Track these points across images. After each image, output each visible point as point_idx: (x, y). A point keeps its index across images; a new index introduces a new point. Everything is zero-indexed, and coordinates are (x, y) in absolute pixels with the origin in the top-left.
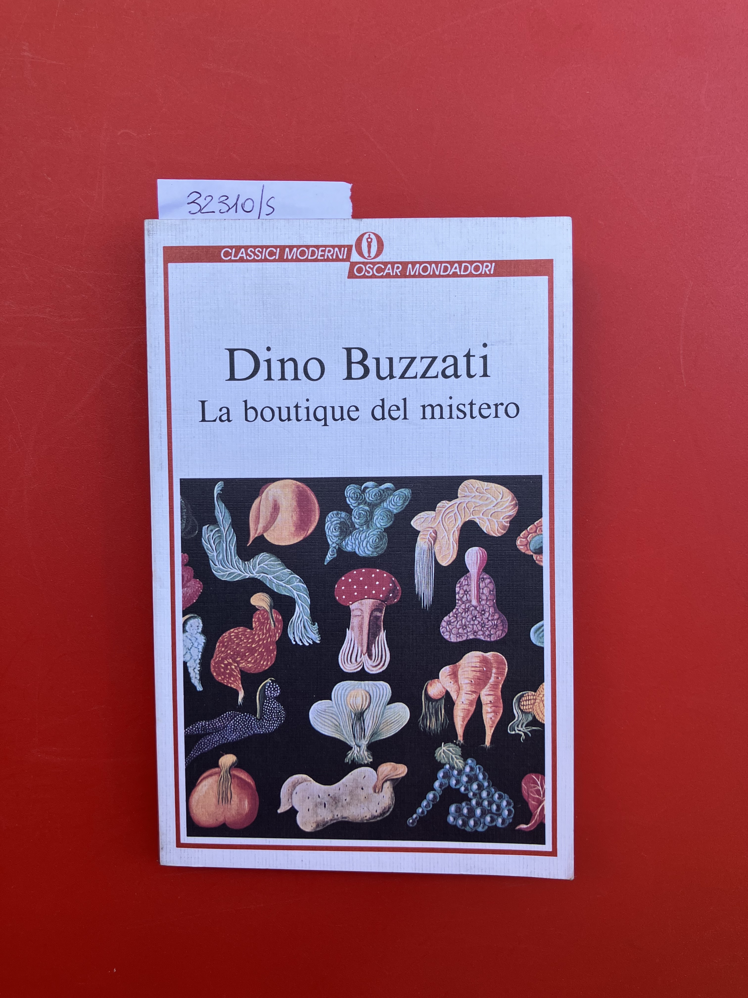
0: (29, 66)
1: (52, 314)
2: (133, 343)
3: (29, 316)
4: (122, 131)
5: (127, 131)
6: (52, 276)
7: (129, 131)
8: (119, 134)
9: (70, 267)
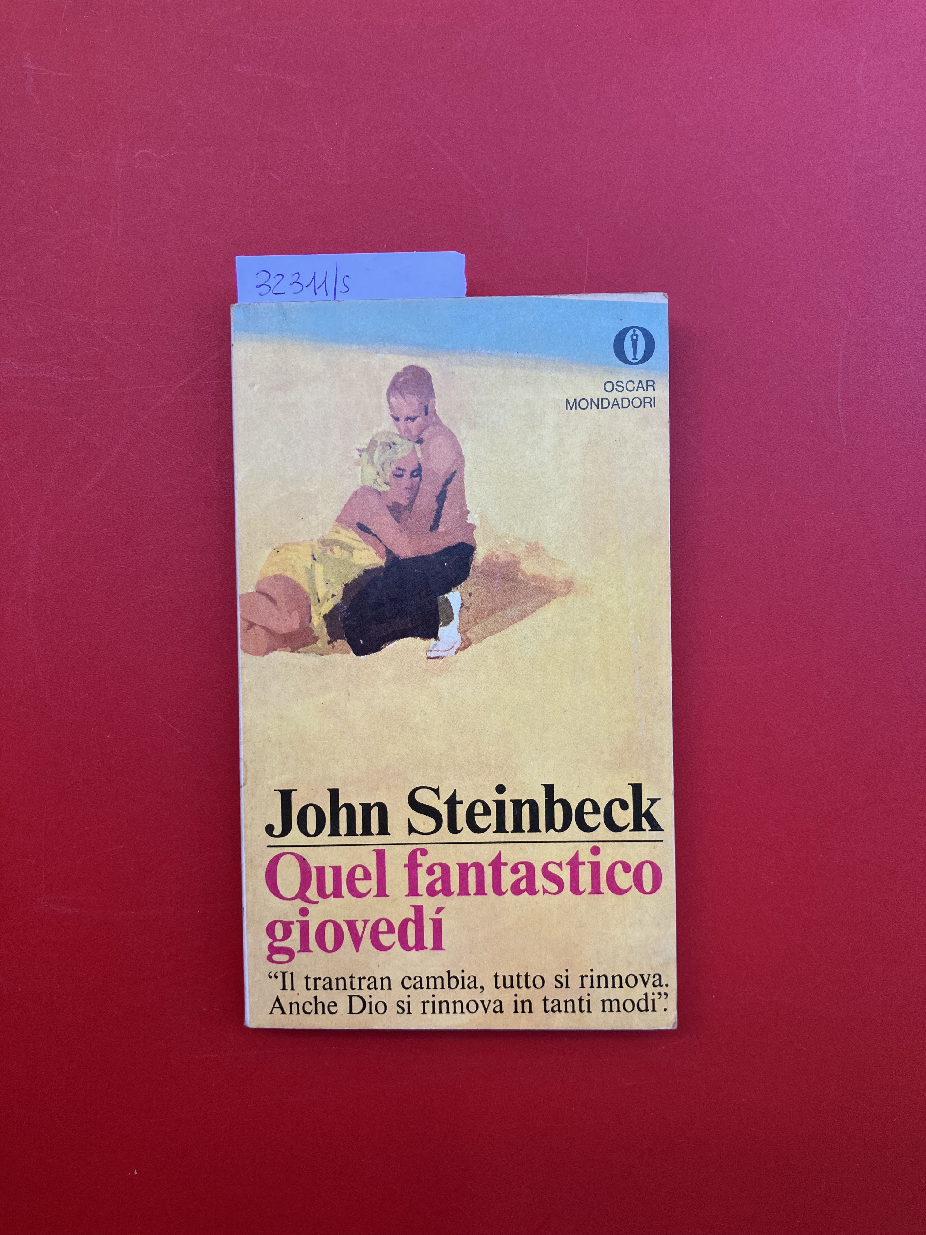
0: (32, 79)
1: (60, 372)
2: (156, 405)
3: (34, 376)
4: (140, 152)
5: (146, 151)
6: (60, 327)
7: (149, 152)
8: (136, 155)
9: (82, 316)
